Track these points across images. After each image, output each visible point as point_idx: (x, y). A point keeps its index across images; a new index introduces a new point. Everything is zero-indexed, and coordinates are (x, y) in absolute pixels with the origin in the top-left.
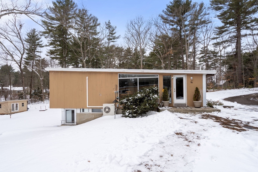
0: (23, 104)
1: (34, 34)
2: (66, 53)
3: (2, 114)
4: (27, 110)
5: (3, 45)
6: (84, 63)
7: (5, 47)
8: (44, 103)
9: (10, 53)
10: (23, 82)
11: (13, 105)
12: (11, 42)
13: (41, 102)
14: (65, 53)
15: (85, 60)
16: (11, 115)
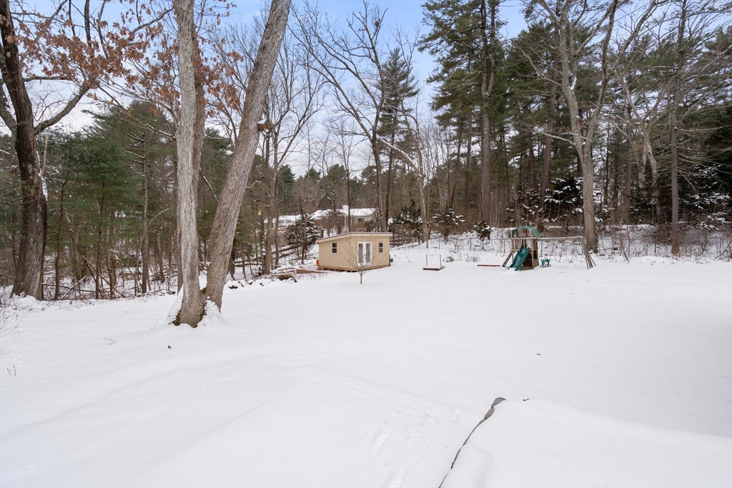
0: (381, 245)
1: (395, 64)
2: (490, 87)
3: (337, 270)
4: (390, 265)
5: (340, 89)
6: (570, 98)
7: (344, 94)
8: (427, 247)
9: (353, 108)
10: (378, 186)
11: (361, 246)
12: (357, 75)
13: (417, 243)
14: (487, 86)
15: (572, 88)
16: (361, 275)
